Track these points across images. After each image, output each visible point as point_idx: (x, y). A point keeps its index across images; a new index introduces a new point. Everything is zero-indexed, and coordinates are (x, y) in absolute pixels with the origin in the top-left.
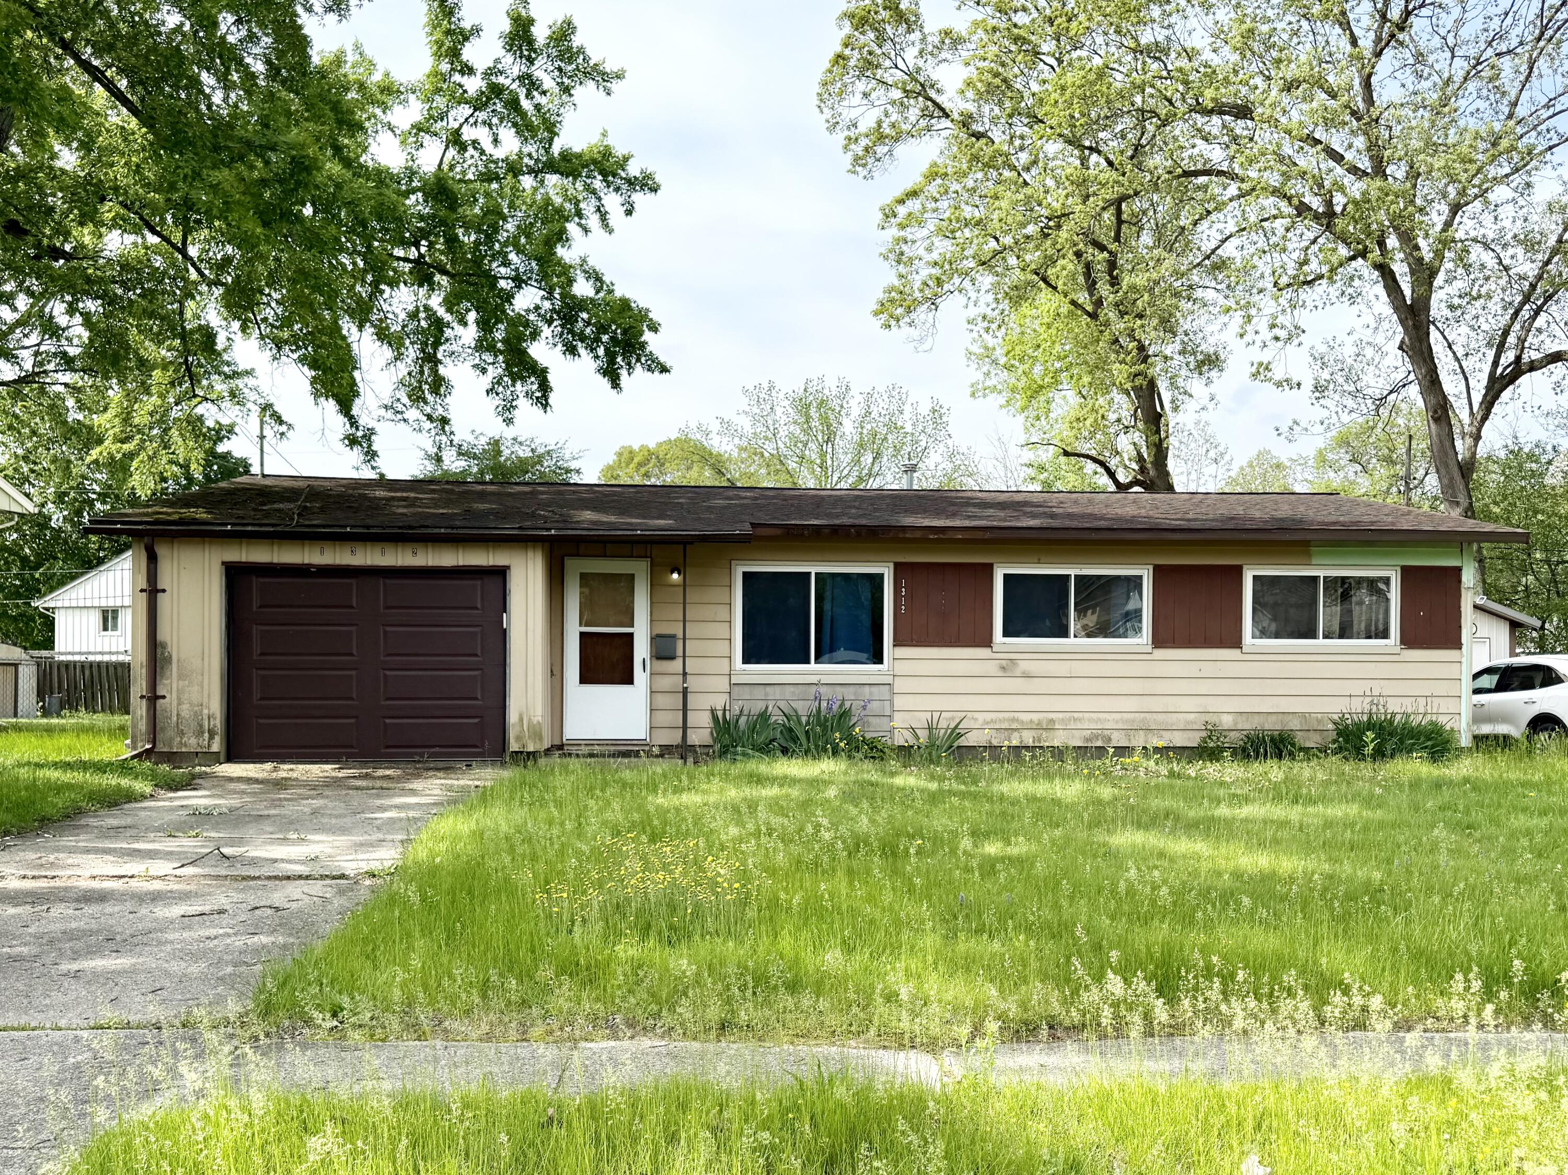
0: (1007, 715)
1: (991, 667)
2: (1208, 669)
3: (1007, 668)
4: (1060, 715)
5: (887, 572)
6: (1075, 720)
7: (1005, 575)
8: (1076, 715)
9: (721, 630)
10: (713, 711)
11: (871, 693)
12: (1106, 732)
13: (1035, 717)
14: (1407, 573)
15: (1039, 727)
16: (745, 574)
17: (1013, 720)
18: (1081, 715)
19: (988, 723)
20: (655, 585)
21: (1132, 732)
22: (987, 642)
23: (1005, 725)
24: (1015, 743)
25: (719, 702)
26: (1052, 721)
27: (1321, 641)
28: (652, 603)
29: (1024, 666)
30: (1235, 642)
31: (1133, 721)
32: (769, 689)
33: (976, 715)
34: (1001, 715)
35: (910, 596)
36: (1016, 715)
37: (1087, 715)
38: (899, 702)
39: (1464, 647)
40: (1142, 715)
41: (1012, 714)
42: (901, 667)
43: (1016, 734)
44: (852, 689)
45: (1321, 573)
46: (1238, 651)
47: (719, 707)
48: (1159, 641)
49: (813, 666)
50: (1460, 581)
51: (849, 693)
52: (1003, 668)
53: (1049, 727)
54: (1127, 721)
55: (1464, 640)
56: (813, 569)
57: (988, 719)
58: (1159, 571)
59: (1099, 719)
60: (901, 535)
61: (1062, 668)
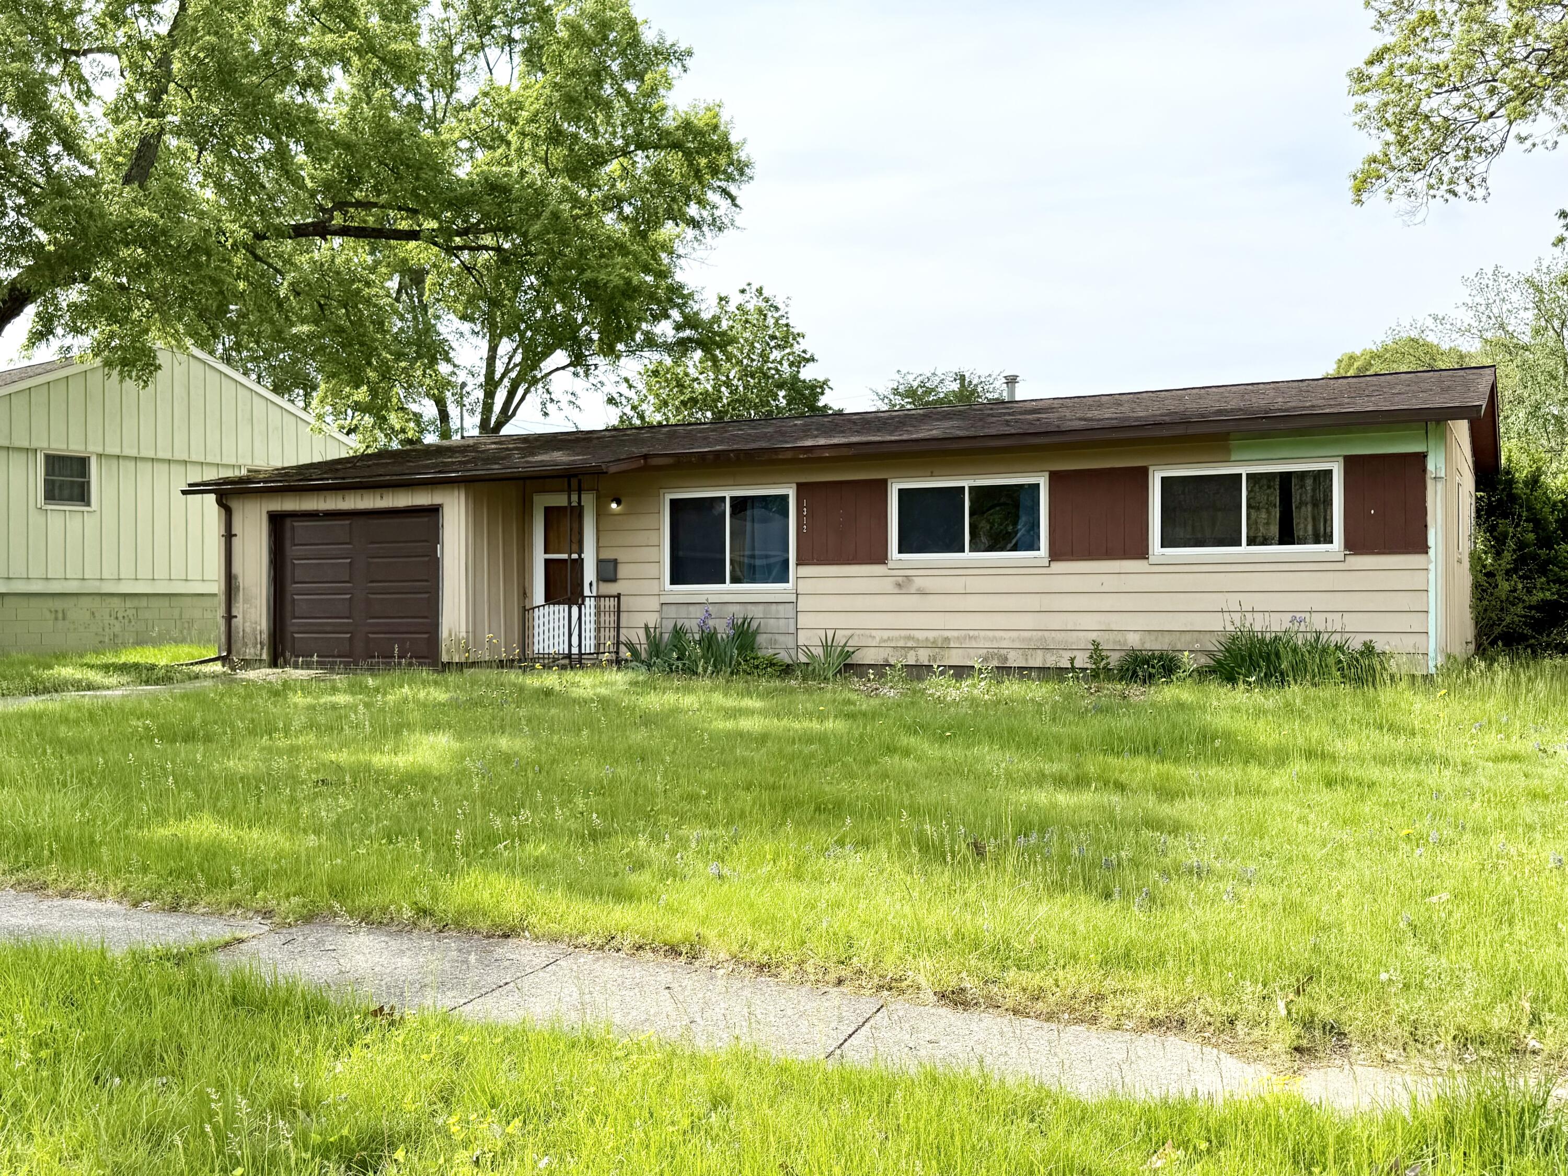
0: (903, 633)
1: (888, 585)
2: (1111, 583)
3: (903, 585)
4: (956, 634)
5: (791, 492)
6: (970, 638)
7: (900, 490)
8: (971, 633)
9: (651, 554)
10: (647, 628)
11: (778, 612)
12: (1003, 652)
13: (931, 635)
14: (1351, 463)
15: (933, 645)
16: (673, 501)
17: (909, 638)
18: (976, 633)
19: (885, 641)
20: (601, 513)
21: (1031, 651)
22: (881, 558)
23: (901, 644)
24: (911, 662)
25: (652, 620)
26: (947, 639)
27: (1244, 548)
28: (598, 531)
29: (919, 582)
30: (1141, 552)
31: (1030, 639)
32: (691, 608)
33: (874, 633)
34: (897, 633)
35: (811, 514)
36: (912, 633)
37: (982, 633)
38: (803, 620)
39: (1432, 552)
40: (1040, 633)
41: (908, 632)
42: (803, 586)
43: (912, 653)
44: (761, 607)
45: (1243, 470)
46: (1144, 562)
47: (652, 625)
48: (1056, 555)
49: (728, 586)
50: (1424, 470)
51: (757, 612)
52: (899, 585)
53: (944, 645)
54: (1024, 640)
55: (1431, 541)
56: (728, 493)
57: (885, 637)
58: (1055, 478)
59: (995, 638)
60: (774, 457)
61: (957, 584)
